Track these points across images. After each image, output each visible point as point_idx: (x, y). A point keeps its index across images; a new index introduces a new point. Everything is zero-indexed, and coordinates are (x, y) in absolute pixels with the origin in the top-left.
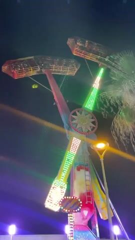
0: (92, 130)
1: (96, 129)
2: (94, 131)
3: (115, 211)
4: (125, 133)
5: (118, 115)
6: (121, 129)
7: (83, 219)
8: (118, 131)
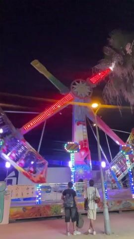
0: (89, 95)
1: (92, 93)
2: (91, 95)
3: (103, 152)
4: (113, 97)
5: (109, 83)
6: (110, 94)
7: (81, 157)
8: (108, 96)
